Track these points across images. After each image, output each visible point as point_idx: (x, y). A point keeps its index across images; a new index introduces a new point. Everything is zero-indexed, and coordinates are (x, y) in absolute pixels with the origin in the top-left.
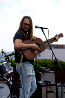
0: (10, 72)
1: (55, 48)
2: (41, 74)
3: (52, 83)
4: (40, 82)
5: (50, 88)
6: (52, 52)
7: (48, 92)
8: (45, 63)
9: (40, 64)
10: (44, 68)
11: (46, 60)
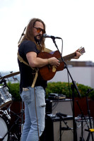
0: (7, 101)
1: (73, 66)
2: (53, 104)
3: (68, 116)
4: (51, 115)
5: (66, 123)
6: (68, 72)
7: (62, 129)
8: (58, 88)
9: (51, 89)
10: (57, 95)
11: (60, 83)
